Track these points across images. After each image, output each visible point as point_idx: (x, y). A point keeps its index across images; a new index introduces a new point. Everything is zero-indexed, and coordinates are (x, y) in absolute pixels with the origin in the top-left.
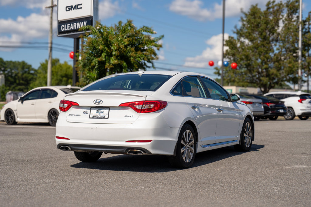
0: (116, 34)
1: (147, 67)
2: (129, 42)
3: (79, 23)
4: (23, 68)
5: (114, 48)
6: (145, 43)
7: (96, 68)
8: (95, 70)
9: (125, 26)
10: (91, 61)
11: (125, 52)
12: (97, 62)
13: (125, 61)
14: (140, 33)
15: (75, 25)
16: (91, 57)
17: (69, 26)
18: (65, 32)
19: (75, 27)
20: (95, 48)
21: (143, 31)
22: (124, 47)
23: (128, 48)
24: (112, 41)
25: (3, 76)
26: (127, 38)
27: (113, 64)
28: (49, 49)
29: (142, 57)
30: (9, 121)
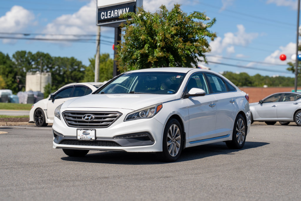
0: (161, 21)
1: (199, 60)
2: (177, 31)
3: (120, 10)
4: (72, 65)
5: (159, 38)
6: (195, 32)
7: (138, 62)
8: (137, 64)
9: (172, 12)
10: (133, 53)
11: (171, 43)
12: (139, 55)
13: (172, 54)
14: (190, 20)
15: (116, 12)
16: (132, 49)
17: (109, 13)
18: (105, 20)
19: (116, 14)
20: (136, 39)
21: (193, 18)
22: (171, 37)
23: (175, 38)
24: (157, 30)
25: (50, 74)
26: (174, 26)
27: (157, 57)
28: (97, 42)
29: (192, 48)
30: (39, 122)
